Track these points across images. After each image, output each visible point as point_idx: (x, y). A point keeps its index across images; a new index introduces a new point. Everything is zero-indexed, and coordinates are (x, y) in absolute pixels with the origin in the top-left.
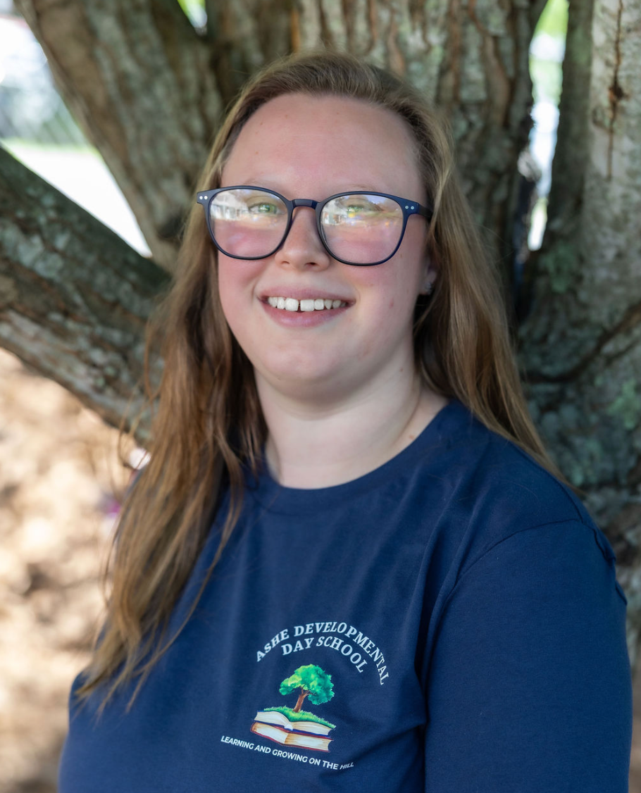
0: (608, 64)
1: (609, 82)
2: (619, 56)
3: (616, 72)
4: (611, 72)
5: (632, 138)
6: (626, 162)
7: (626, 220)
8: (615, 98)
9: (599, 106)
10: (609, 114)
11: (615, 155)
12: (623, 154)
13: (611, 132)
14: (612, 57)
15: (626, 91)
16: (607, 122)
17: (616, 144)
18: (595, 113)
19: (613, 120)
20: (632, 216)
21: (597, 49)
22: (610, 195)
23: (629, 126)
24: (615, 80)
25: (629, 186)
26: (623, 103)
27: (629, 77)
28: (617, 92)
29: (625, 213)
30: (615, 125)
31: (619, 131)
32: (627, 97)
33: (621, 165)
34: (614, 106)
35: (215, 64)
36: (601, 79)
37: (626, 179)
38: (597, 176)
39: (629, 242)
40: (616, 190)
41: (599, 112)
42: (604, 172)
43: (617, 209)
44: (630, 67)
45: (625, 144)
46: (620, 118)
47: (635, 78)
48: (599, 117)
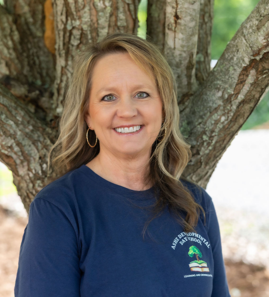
0: (173, 7)
1: (174, 14)
2: (177, 4)
3: (176, 10)
4: (174, 10)
5: (182, 34)
6: (180, 42)
7: (181, 64)
8: (176, 19)
9: (170, 23)
10: (174, 25)
11: (177, 40)
12: (179, 39)
13: (175, 31)
14: (175, 5)
15: (180, 17)
16: (173, 28)
17: (177, 36)
18: (168, 25)
19: (175, 28)
20: (183, 62)
21: (169, 3)
22: (175, 55)
23: (181, 29)
24: (176, 13)
25: (181, 51)
26: (179, 21)
27: (181, 12)
28: (177, 17)
29: (180, 61)
30: (176, 29)
31: (177, 31)
32: (180, 19)
33: (179, 43)
34: (176, 22)
35: (15, 22)
36: (171, 13)
37: (181, 49)
38: (170, 48)
39: (182, 71)
40: (177, 53)
41: (170, 25)
42: (173, 47)
43: (177, 60)
44: (181, 8)
45: (180, 36)
46: (178, 26)
47: (183, 12)
48: (170, 27)
